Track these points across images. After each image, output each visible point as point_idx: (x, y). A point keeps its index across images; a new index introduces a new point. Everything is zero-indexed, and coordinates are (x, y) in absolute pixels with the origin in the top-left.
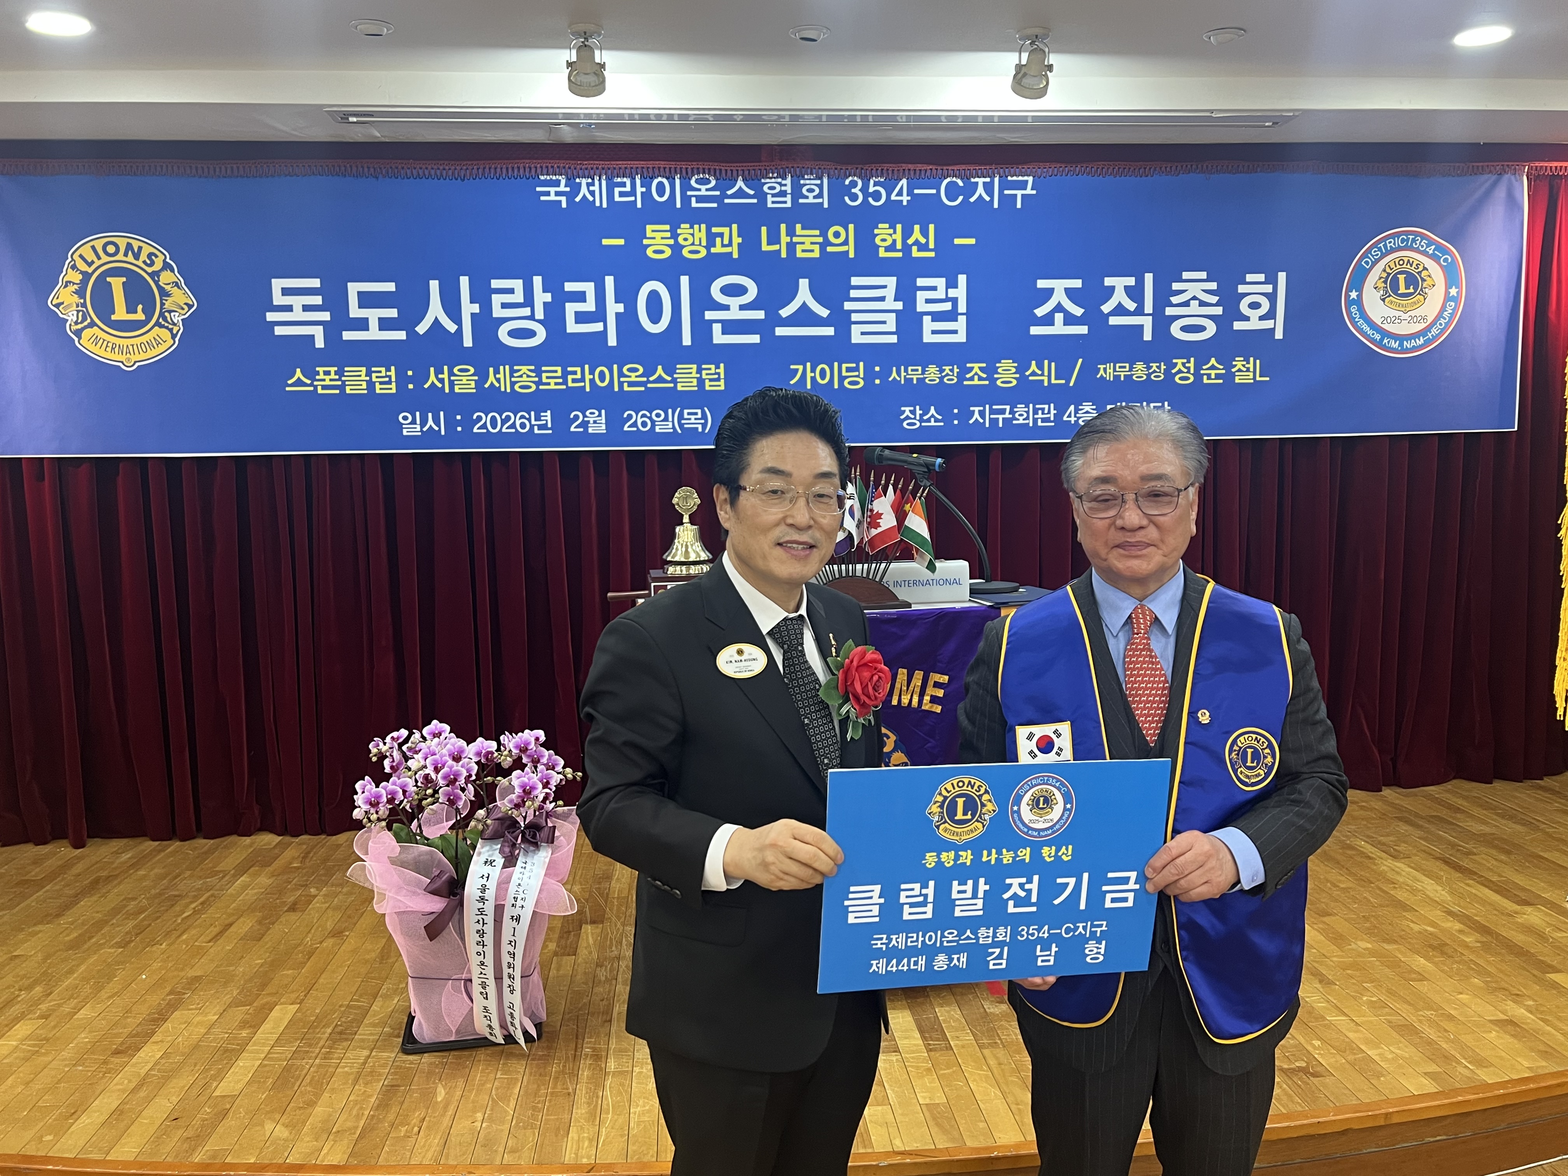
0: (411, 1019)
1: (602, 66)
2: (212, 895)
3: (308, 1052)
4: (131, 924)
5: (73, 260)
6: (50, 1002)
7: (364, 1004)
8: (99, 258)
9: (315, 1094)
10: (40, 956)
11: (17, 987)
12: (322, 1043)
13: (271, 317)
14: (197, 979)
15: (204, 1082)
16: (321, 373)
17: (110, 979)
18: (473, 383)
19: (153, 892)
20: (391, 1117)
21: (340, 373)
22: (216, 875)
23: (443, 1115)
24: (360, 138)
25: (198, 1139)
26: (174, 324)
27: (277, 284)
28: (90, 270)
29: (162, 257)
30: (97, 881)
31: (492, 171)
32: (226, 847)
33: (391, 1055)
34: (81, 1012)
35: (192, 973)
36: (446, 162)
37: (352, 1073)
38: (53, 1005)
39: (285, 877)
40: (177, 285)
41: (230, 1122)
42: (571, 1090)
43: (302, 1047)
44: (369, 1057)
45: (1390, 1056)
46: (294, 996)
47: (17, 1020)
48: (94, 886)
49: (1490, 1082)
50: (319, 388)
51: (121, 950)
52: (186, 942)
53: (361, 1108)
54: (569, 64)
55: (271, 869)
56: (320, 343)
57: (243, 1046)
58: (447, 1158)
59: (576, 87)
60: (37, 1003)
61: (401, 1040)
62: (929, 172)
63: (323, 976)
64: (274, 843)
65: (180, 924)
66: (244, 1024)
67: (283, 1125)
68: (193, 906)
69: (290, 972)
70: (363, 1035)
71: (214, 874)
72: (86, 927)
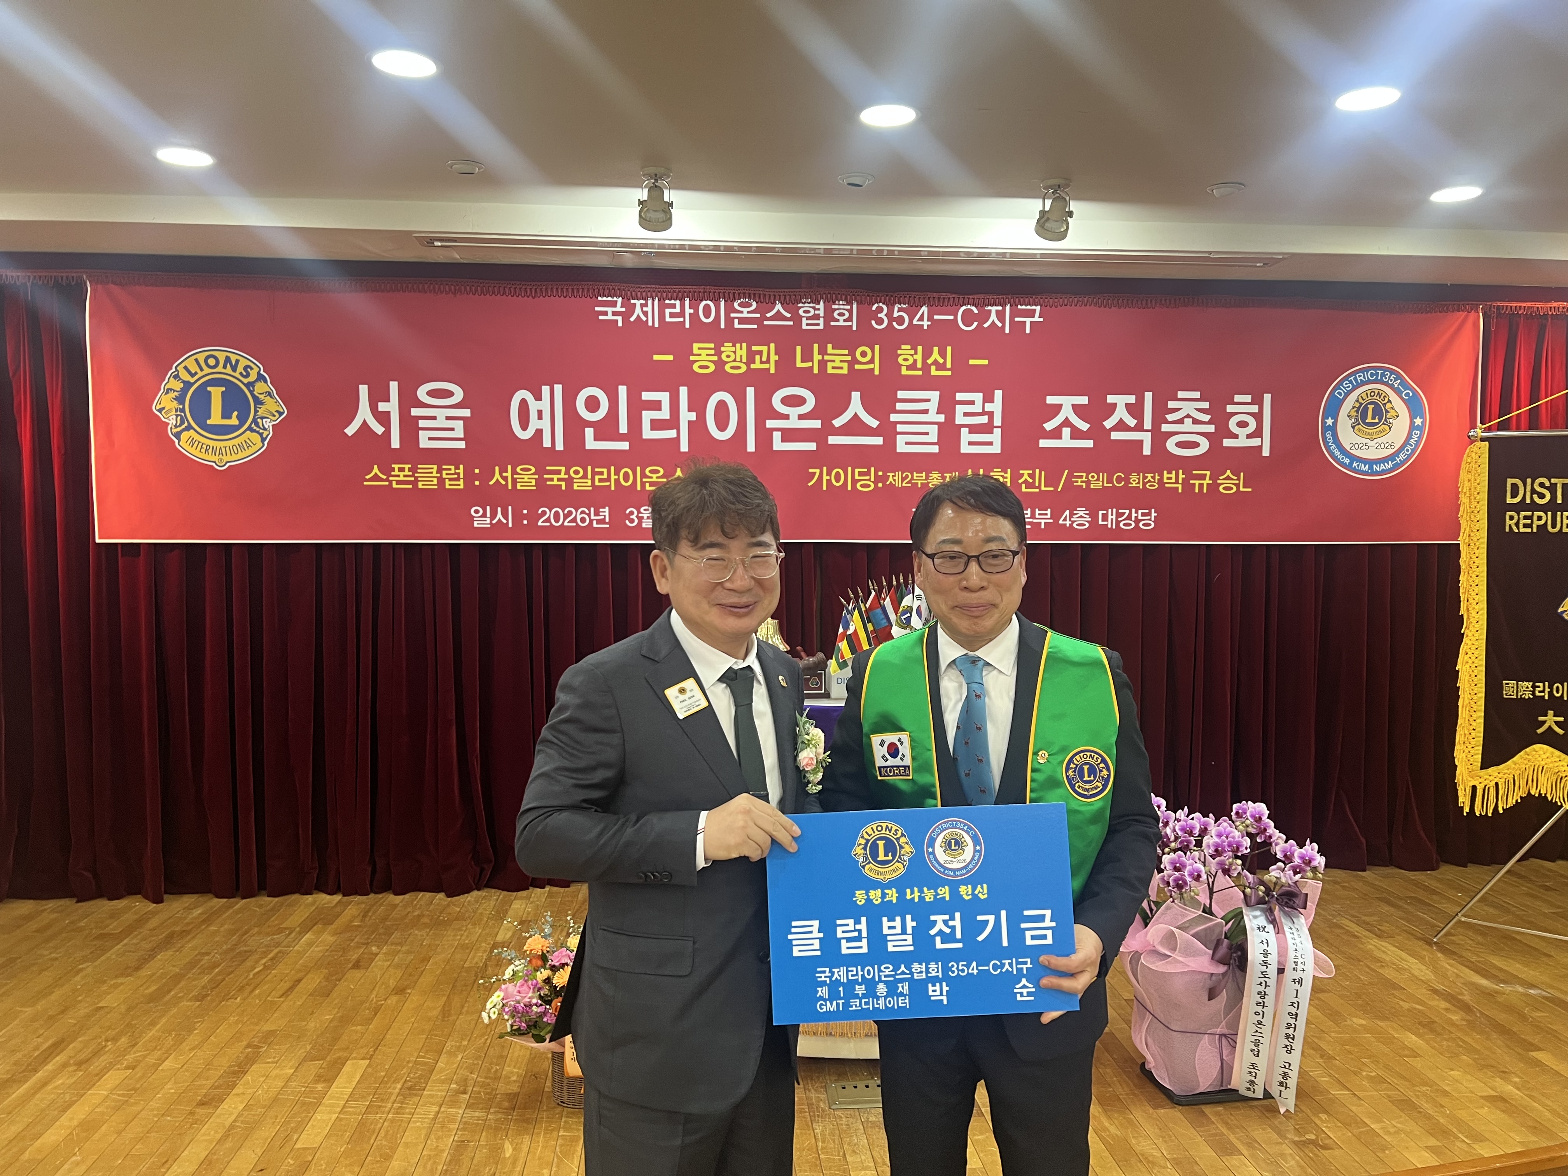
1: (670, 205)
2: (280, 952)
3: (380, 1107)
4: (206, 978)
6: (135, 1053)
10: (123, 1008)
11: (103, 1037)
12: (393, 1098)
14: (272, 1033)
15: (285, 1133)
17: (190, 1031)
19: (225, 947)
22: (282, 932)
24: (442, 260)
30: (171, 936)
32: (289, 905)
34: (166, 1063)
35: (267, 1027)
37: (424, 1128)
38: (140, 1056)
39: (348, 935)
44: (438, 1112)
45: (1392, 1130)
47: (105, 1071)
48: (169, 941)
49: (1486, 1156)
51: (199, 1003)
52: (259, 996)
54: (641, 203)
55: (334, 926)
59: (645, 222)
60: (124, 1053)
64: (335, 902)
65: (252, 979)
66: (319, 1079)
68: (264, 961)
69: (359, 1027)
70: (432, 1091)
71: (281, 931)
72: (164, 980)
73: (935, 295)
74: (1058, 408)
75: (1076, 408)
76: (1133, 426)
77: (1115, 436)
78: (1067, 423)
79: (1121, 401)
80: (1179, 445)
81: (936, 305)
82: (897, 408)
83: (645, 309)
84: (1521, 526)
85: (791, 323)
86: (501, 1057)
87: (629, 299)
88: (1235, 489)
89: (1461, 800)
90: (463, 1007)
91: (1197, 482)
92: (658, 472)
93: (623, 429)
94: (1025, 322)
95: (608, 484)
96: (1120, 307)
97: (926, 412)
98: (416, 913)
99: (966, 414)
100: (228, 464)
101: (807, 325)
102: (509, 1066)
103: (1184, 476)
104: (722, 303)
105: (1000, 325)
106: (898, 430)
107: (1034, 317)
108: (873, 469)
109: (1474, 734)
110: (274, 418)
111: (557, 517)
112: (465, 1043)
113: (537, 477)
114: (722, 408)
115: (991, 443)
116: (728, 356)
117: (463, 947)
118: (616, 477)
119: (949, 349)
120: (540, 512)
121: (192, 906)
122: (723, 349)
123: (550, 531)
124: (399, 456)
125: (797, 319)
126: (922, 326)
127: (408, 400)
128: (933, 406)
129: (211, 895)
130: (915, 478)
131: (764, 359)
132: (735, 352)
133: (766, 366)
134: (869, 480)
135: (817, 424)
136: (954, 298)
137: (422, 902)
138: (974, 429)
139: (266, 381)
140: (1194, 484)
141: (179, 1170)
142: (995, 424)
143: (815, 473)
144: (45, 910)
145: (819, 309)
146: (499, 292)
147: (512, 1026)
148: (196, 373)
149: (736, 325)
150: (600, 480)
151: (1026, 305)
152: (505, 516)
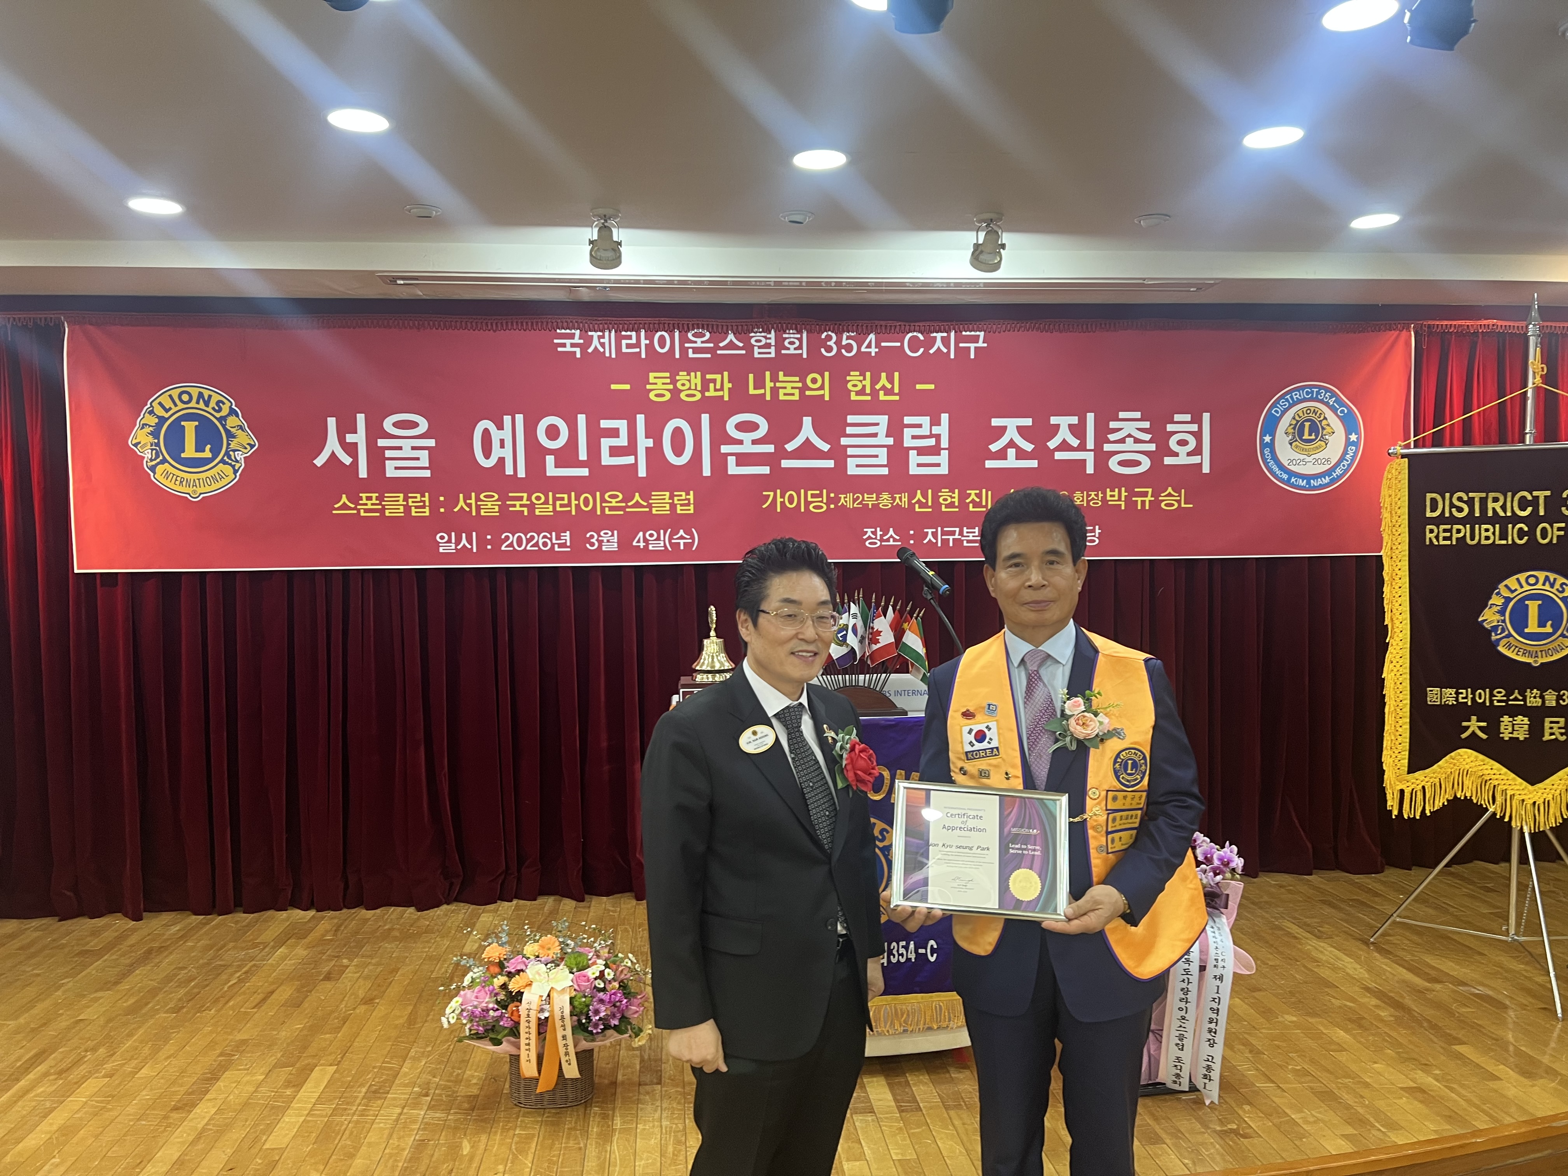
1: (620, 244)
2: (254, 965)
3: (346, 1109)
4: (182, 991)
6: (114, 1062)
7: (395, 1065)
10: (102, 1021)
11: (83, 1048)
12: (358, 1101)
14: (244, 1042)
15: (254, 1135)
17: (166, 1041)
19: (201, 961)
20: (423, 1168)
23: (470, 1166)
24: (405, 296)
30: (150, 952)
32: (266, 921)
33: (421, 1113)
34: (142, 1071)
35: (240, 1037)
37: (384, 1129)
38: (117, 1065)
39: (320, 948)
41: (278, 1172)
42: (582, 1145)
43: (340, 1105)
44: (400, 1114)
45: (1312, 1120)
46: (331, 1058)
47: (84, 1078)
48: (148, 955)
51: (175, 1015)
52: (232, 1008)
54: (591, 242)
55: (306, 941)
57: (288, 1104)
59: (596, 260)
60: (103, 1062)
63: (357, 1040)
64: (308, 917)
65: (226, 991)
66: (288, 1084)
68: (238, 974)
69: (328, 1036)
70: (395, 1094)
71: (255, 946)
72: (142, 994)
73: (883, 323)
74: (1003, 430)
75: (1021, 430)
76: (1076, 446)
77: (1059, 456)
78: (1011, 444)
79: (1064, 422)
80: (1122, 463)
81: (883, 333)
82: (848, 432)
83: (602, 340)
84: (1441, 538)
85: (743, 352)
86: (463, 1061)
87: (587, 332)
88: (1176, 505)
89: (1389, 803)
90: (428, 1015)
91: (1139, 499)
92: (617, 496)
93: (583, 456)
94: (969, 348)
95: (569, 509)
96: (1061, 332)
97: (875, 435)
98: (387, 927)
99: (914, 437)
100: (202, 496)
101: (759, 353)
102: (470, 1070)
103: (1126, 494)
104: (677, 334)
105: (945, 350)
106: (849, 453)
107: (977, 342)
108: (825, 491)
109: (1400, 739)
110: (246, 451)
111: (519, 540)
112: (429, 1049)
113: (500, 503)
114: (678, 435)
115: (938, 465)
116: (683, 385)
117: (430, 958)
118: (577, 502)
119: (896, 374)
120: (503, 537)
121: (170, 923)
122: (678, 378)
123: (513, 555)
124: (367, 486)
125: (749, 348)
126: (870, 352)
127: (375, 431)
128: (882, 429)
129: (189, 913)
130: (866, 499)
131: (718, 387)
132: (689, 381)
133: (720, 393)
134: (822, 502)
135: (770, 448)
136: (900, 325)
137: (392, 917)
138: (921, 451)
139: (237, 416)
140: (1137, 501)
141: (153, 1170)
142: (942, 446)
143: (769, 496)
144: (29, 929)
145: (770, 338)
146: (461, 327)
147: (470, 1030)
148: (170, 409)
149: (691, 355)
150: (562, 506)
151: (971, 331)
152: (470, 541)
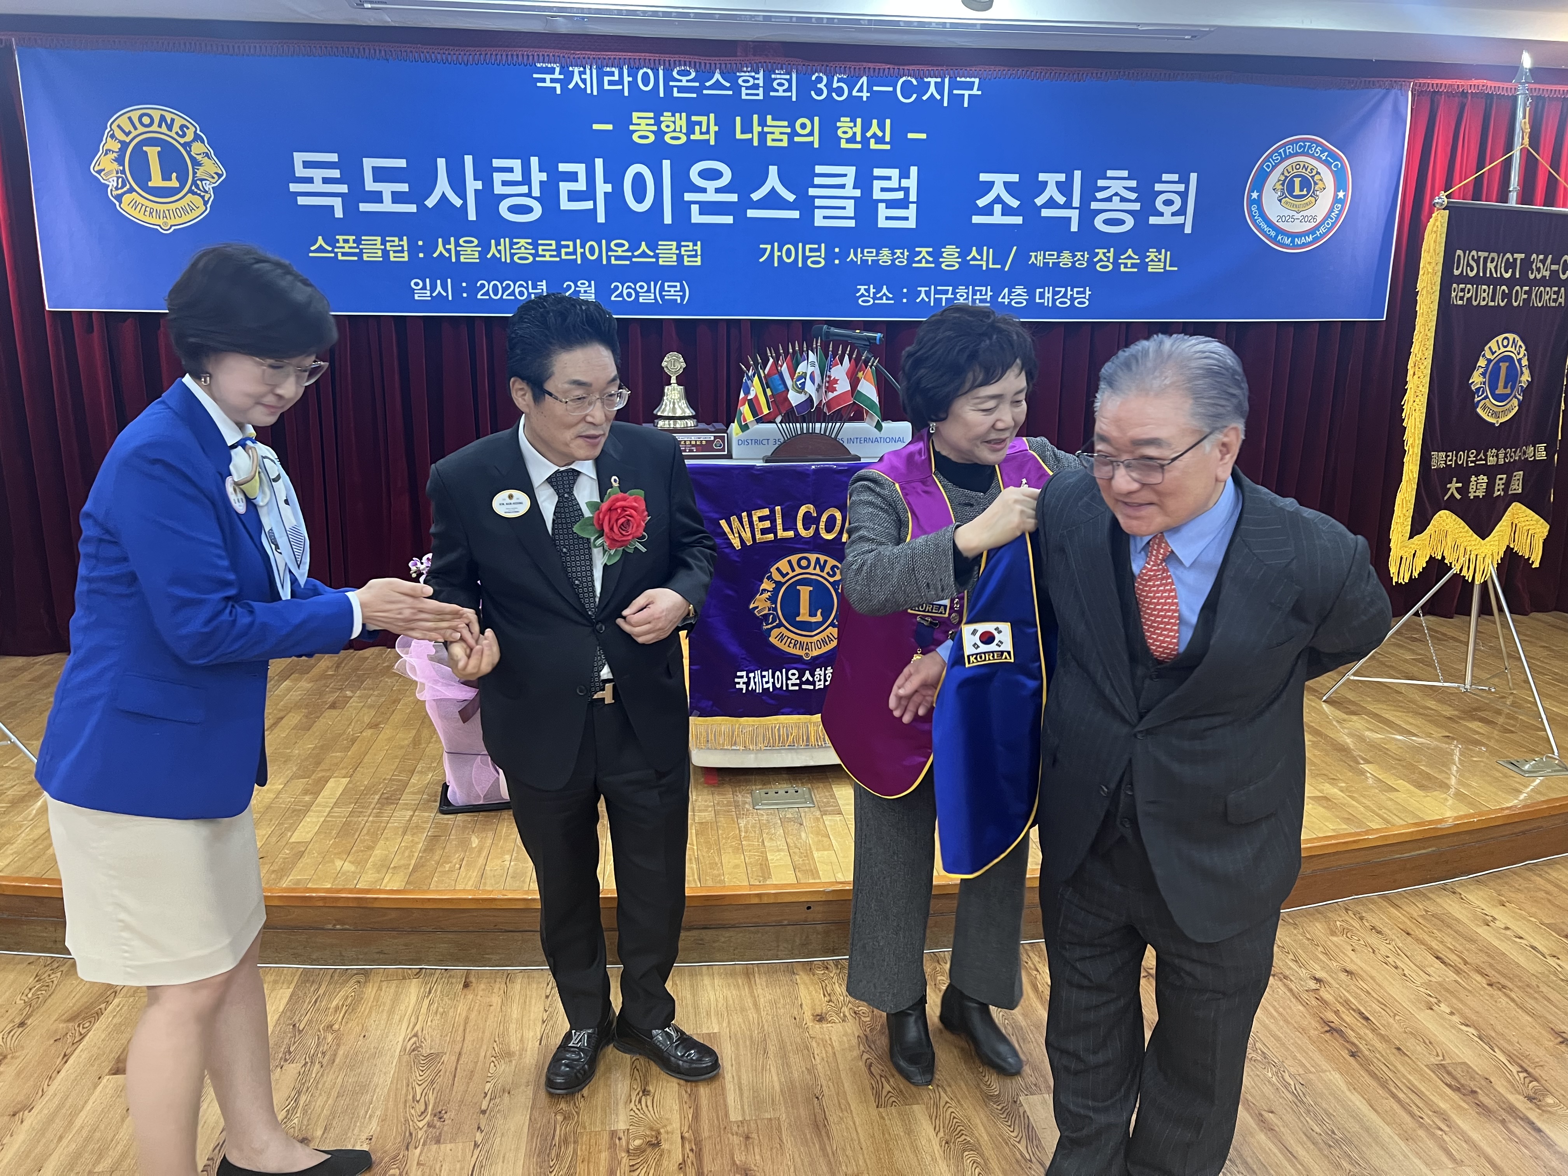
0: (445, 787)
5: (111, 129)
7: (403, 777)
8: (136, 128)
9: (372, 842)
13: (294, 187)
16: (341, 241)
18: (477, 254)
20: (437, 858)
21: (358, 241)
23: (479, 856)
25: (283, 872)
26: (206, 192)
27: (299, 158)
28: (128, 140)
29: (192, 129)
31: (493, 57)
33: (431, 815)
36: (451, 48)
40: (207, 155)
41: (305, 860)
46: (344, 772)
50: (340, 254)
53: (411, 851)
56: (339, 213)
57: (308, 807)
58: (485, 884)
61: (438, 804)
62: (887, 70)
67: (350, 862)
